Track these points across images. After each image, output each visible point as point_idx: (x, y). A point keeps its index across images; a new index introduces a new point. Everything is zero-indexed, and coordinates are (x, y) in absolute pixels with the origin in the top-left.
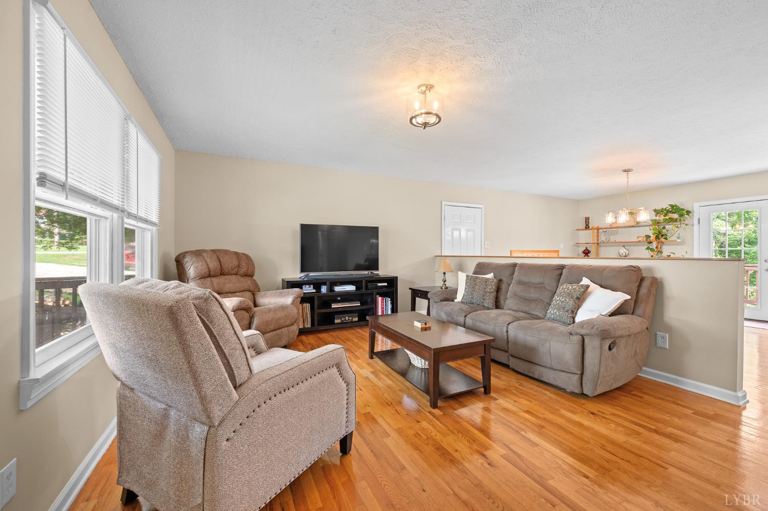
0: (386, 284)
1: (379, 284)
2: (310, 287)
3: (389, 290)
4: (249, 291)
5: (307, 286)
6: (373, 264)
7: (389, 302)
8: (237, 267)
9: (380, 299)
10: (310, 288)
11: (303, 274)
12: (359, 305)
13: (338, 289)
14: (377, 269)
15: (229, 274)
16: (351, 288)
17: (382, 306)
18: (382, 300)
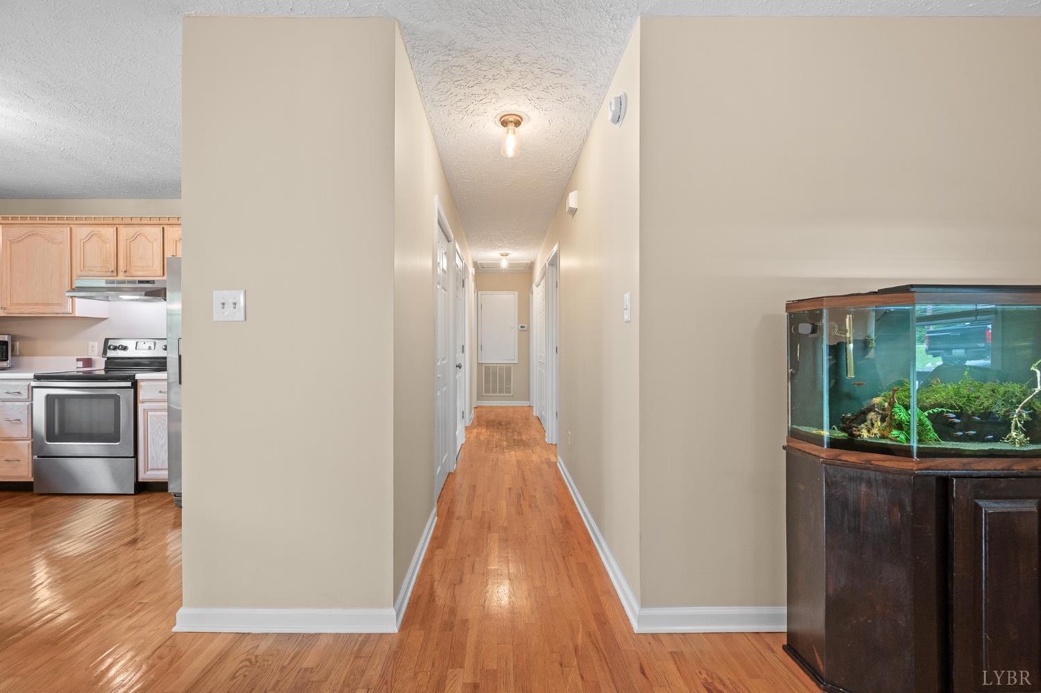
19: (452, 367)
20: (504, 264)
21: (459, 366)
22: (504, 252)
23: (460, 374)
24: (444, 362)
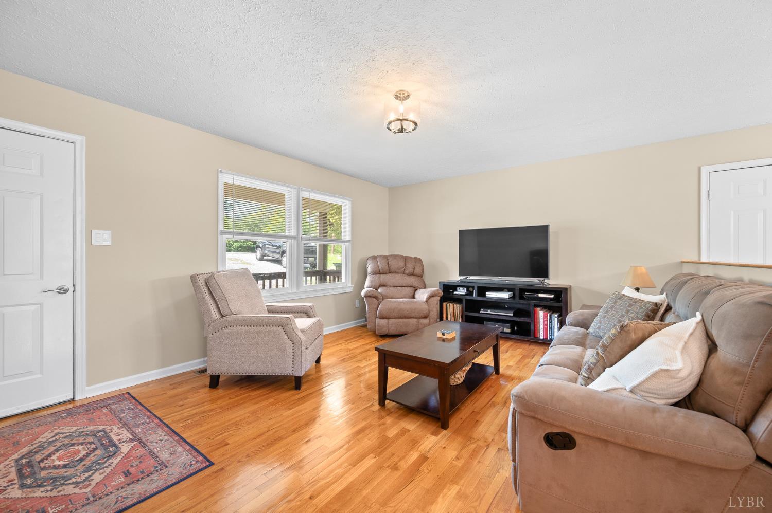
0: (552, 296)
1: (540, 295)
2: (464, 289)
3: (555, 304)
4: (413, 287)
5: (461, 289)
6: (541, 269)
7: (556, 320)
8: (403, 268)
9: (541, 314)
10: (463, 291)
11: (463, 277)
12: (512, 315)
13: (489, 295)
14: (546, 275)
15: (395, 273)
16: (505, 295)
17: (544, 322)
18: (545, 316)
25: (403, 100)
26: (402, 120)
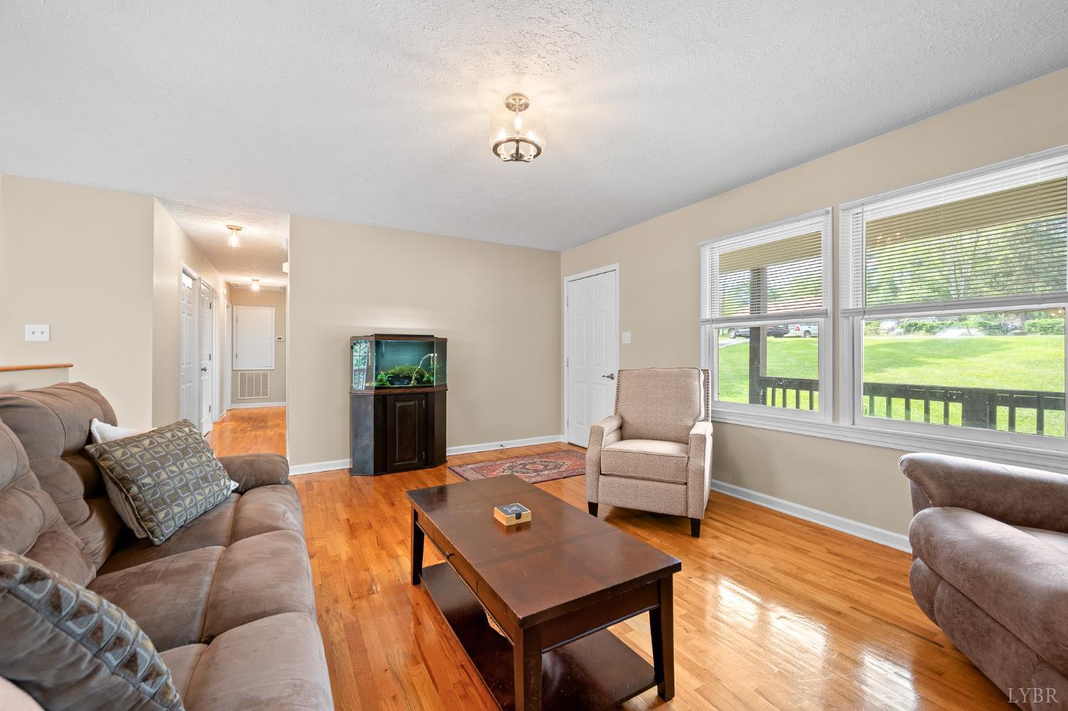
19: (197, 370)
20: (255, 288)
21: (205, 370)
22: (256, 278)
23: (207, 377)
24: (189, 366)
25: (520, 110)
26: (517, 141)
